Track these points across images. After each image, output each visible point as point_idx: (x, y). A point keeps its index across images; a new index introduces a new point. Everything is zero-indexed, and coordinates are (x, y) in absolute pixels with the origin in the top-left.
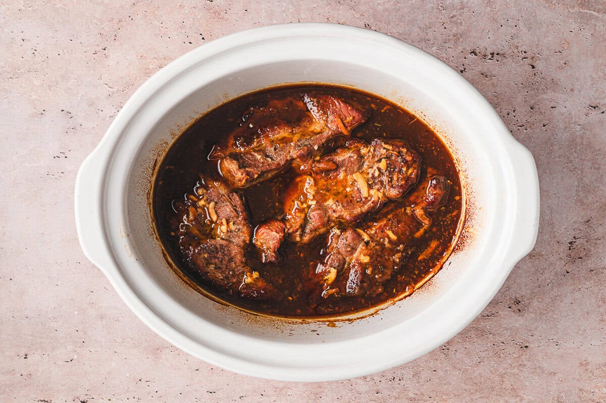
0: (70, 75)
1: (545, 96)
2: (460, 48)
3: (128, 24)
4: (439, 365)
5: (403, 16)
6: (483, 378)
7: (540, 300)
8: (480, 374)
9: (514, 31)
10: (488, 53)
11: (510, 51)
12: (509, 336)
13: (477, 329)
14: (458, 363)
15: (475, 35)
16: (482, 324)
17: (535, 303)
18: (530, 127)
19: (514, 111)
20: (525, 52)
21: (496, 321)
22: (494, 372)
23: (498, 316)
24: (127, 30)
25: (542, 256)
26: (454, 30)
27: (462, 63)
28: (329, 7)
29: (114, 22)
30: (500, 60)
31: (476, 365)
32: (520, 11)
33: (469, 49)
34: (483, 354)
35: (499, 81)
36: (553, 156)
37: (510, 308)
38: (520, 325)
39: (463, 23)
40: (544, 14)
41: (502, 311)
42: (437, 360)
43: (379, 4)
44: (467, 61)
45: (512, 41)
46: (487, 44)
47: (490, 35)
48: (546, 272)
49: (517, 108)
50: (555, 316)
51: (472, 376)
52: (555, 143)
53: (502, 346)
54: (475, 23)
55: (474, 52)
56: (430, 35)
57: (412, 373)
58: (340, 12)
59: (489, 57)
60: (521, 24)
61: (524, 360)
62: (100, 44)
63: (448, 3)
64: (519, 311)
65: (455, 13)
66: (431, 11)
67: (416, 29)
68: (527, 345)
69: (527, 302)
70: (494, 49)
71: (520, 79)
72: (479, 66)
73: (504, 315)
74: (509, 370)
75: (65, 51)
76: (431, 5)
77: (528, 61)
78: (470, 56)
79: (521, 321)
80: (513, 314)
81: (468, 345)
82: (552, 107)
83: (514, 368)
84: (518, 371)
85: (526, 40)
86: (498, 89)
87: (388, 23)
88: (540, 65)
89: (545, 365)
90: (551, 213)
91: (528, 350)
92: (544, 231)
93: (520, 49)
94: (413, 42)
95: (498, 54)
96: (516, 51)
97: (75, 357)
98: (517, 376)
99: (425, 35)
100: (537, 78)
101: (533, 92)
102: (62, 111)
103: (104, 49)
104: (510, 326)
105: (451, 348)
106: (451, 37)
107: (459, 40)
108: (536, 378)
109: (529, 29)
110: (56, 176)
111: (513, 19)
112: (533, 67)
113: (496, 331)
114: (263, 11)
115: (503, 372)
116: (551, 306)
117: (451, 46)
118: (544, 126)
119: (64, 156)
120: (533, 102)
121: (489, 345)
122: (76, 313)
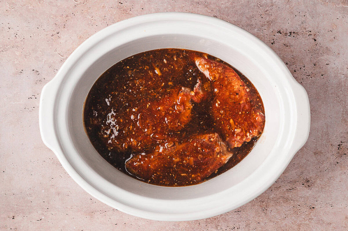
0: (37, 49)
1: (322, 58)
2: (271, 30)
3: (72, 18)
4: (261, 219)
5: (237, 11)
6: (287, 227)
7: (321, 180)
8: (286, 224)
9: (303, 19)
10: (288, 32)
11: (301, 31)
12: (303, 201)
13: (284, 198)
14: (273, 218)
15: (280, 21)
16: (287, 194)
17: (318, 182)
18: (314, 76)
19: (304, 67)
20: (310, 31)
21: (295, 193)
22: (294, 223)
23: (296, 190)
24: (71, 21)
25: (322, 153)
26: (268, 19)
27: (272, 38)
28: (192, 5)
29: (63, 17)
30: (295, 36)
31: (283, 219)
32: (307, 7)
33: (276, 30)
34: (287, 213)
35: (295, 49)
36: (328, 93)
37: (303, 184)
38: (309, 195)
39: (273, 15)
40: (321, 8)
41: (298, 187)
42: (260, 216)
43: (222, 4)
44: (275, 37)
45: (302, 25)
46: (287, 27)
47: (289, 21)
48: (325, 163)
49: (306, 65)
50: (330, 189)
51: (281, 226)
52: (329, 86)
53: (299, 208)
54: (280, 15)
55: (279, 32)
56: (253, 22)
57: (245, 225)
58: (199, 9)
59: (289, 35)
60: (308, 15)
61: (312, 216)
62: (55, 30)
63: (263, 2)
64: (309, 186)
65: (267, 8)
66: (253, 7)
67: (244, 19)
68: (314, 207)
69: (313, 181)
70: (291, 30)
71: (307, 47)
72: (283, 40)
73: (300, 189)
74: (303, 222)
75: (35, 35)
76: (253, 4)
77: (312, 37)
78: (277, 34)
79: (310, 192)
80: (305, 188)
81: (278, 208)
82: (327, 64)
83: (306, 220)
84: (308, 223)
85: (311, 24)
86: (294, 54)
87: (228, 15)
88: (319, 39)
89: (325, 218)
90: (327, 127)
91: (314, 210)
92: (323, 138)
93: (307, 30)
94: (243, 26)
95: (294, 33)
96: (304, 31)
97: (43, 217)
98: (308, 226)
99: (250, 22)
100: (318, 47)
101: (315, 55)
102: (33, 70)
103: (58, 33)
104: (303, 196)
105: (268, 209)
106: (266, 23)
107: (270, 24)
108: (320, 226)
109: (313, 17)
110: (30, 110)
111: (303, 12)
112: (315, 40)
113: (295, 198)
114: (153, 9)
115: (300, 223)
116: (328, 183)
117: (266, 28)
118: (322, 75)
119: (35, 97)
120: (315, 61)
121: (291, 207)
122: (43, 191)
